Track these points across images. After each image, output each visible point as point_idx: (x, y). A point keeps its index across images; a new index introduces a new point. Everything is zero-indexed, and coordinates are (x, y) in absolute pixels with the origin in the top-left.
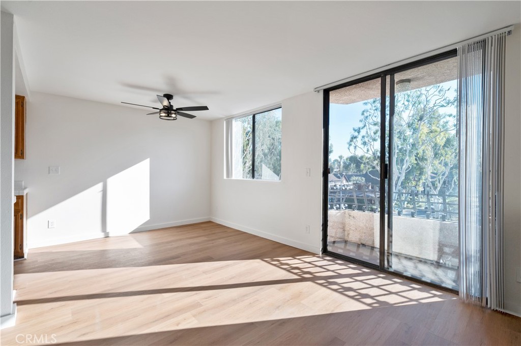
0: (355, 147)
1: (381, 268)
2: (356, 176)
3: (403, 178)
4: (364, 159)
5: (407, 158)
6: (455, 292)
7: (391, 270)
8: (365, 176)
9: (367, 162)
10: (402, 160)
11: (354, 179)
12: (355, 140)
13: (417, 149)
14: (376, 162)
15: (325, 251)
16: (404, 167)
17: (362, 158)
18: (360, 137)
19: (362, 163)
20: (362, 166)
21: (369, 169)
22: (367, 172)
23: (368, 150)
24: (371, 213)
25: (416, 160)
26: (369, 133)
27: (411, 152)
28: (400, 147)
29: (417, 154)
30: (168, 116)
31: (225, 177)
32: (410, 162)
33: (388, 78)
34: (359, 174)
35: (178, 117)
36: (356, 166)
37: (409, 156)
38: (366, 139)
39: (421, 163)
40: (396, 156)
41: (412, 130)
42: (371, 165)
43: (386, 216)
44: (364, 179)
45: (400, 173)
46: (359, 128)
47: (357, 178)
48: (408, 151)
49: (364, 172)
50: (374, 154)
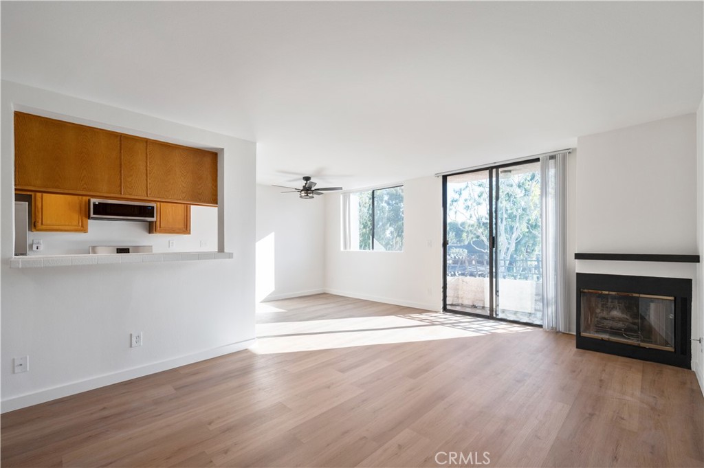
0: (456, 212)
1: (491, 317)
2: (456, 247)
3: (512, 248)
4: (466, 227)
5: (518, 224)
6: (540, 326)
7: (498, 317)
8: (468, 247)
9: (471, 231)
10: (512, 228)
11: (454, 251)
12: (455, 204)
13: (528, 215)
14: (480, 230)
15: (445, 309)
16: (513, 236)
17: (463, 224)
18: (461, 201)
19: (462, 231)
20: (464, 235)
21: (472, 238)
22: (469, 243)
23: (471, 217)
24: (481, 278)
25: (528, 228)
26: (472, 196)
27: (521, 217)
28: (509, 212)
29: (529, 220)
30: (307, 195)
31: (342, 249)
32: (521, 230)
33: (494, 170)
34: (459, 245)
35: (315, 196)
36: (456, 235)
37: (520, 224)
38: (469, 203)
39: (533, 232)
40: (504, 222)
41: (524, 192)
42: (475, 234)
43: (494, 280)
44: (466, 251)
45: (509, 243)
46: (461, 189)
47: (457, 250)
48: (518, 217)
49: (466, 243)
50: (478, 220)
